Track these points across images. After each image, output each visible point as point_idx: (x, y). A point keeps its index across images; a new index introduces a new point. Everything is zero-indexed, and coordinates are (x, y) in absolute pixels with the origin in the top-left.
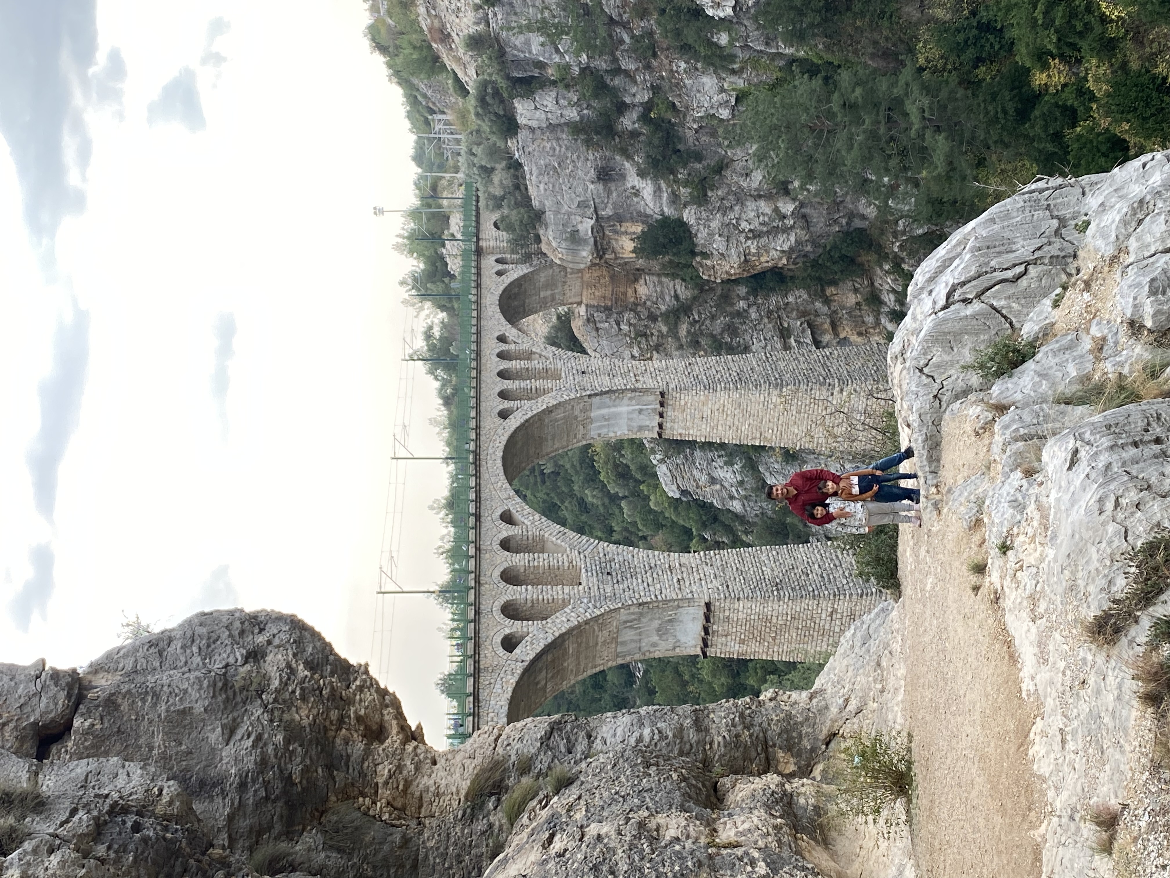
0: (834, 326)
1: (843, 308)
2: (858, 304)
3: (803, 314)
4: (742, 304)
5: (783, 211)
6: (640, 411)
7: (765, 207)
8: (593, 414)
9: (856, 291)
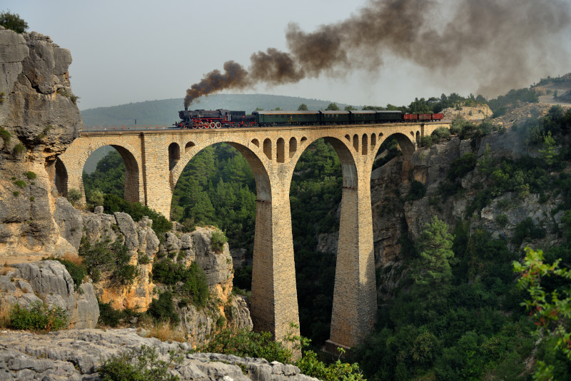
0: (389, 246)
1: (395, 249)
2: (396, 254)
3: (393, 235)
4: (397, 216)
6: (351, 181)
8: (349, 166)
9: (399, 254)
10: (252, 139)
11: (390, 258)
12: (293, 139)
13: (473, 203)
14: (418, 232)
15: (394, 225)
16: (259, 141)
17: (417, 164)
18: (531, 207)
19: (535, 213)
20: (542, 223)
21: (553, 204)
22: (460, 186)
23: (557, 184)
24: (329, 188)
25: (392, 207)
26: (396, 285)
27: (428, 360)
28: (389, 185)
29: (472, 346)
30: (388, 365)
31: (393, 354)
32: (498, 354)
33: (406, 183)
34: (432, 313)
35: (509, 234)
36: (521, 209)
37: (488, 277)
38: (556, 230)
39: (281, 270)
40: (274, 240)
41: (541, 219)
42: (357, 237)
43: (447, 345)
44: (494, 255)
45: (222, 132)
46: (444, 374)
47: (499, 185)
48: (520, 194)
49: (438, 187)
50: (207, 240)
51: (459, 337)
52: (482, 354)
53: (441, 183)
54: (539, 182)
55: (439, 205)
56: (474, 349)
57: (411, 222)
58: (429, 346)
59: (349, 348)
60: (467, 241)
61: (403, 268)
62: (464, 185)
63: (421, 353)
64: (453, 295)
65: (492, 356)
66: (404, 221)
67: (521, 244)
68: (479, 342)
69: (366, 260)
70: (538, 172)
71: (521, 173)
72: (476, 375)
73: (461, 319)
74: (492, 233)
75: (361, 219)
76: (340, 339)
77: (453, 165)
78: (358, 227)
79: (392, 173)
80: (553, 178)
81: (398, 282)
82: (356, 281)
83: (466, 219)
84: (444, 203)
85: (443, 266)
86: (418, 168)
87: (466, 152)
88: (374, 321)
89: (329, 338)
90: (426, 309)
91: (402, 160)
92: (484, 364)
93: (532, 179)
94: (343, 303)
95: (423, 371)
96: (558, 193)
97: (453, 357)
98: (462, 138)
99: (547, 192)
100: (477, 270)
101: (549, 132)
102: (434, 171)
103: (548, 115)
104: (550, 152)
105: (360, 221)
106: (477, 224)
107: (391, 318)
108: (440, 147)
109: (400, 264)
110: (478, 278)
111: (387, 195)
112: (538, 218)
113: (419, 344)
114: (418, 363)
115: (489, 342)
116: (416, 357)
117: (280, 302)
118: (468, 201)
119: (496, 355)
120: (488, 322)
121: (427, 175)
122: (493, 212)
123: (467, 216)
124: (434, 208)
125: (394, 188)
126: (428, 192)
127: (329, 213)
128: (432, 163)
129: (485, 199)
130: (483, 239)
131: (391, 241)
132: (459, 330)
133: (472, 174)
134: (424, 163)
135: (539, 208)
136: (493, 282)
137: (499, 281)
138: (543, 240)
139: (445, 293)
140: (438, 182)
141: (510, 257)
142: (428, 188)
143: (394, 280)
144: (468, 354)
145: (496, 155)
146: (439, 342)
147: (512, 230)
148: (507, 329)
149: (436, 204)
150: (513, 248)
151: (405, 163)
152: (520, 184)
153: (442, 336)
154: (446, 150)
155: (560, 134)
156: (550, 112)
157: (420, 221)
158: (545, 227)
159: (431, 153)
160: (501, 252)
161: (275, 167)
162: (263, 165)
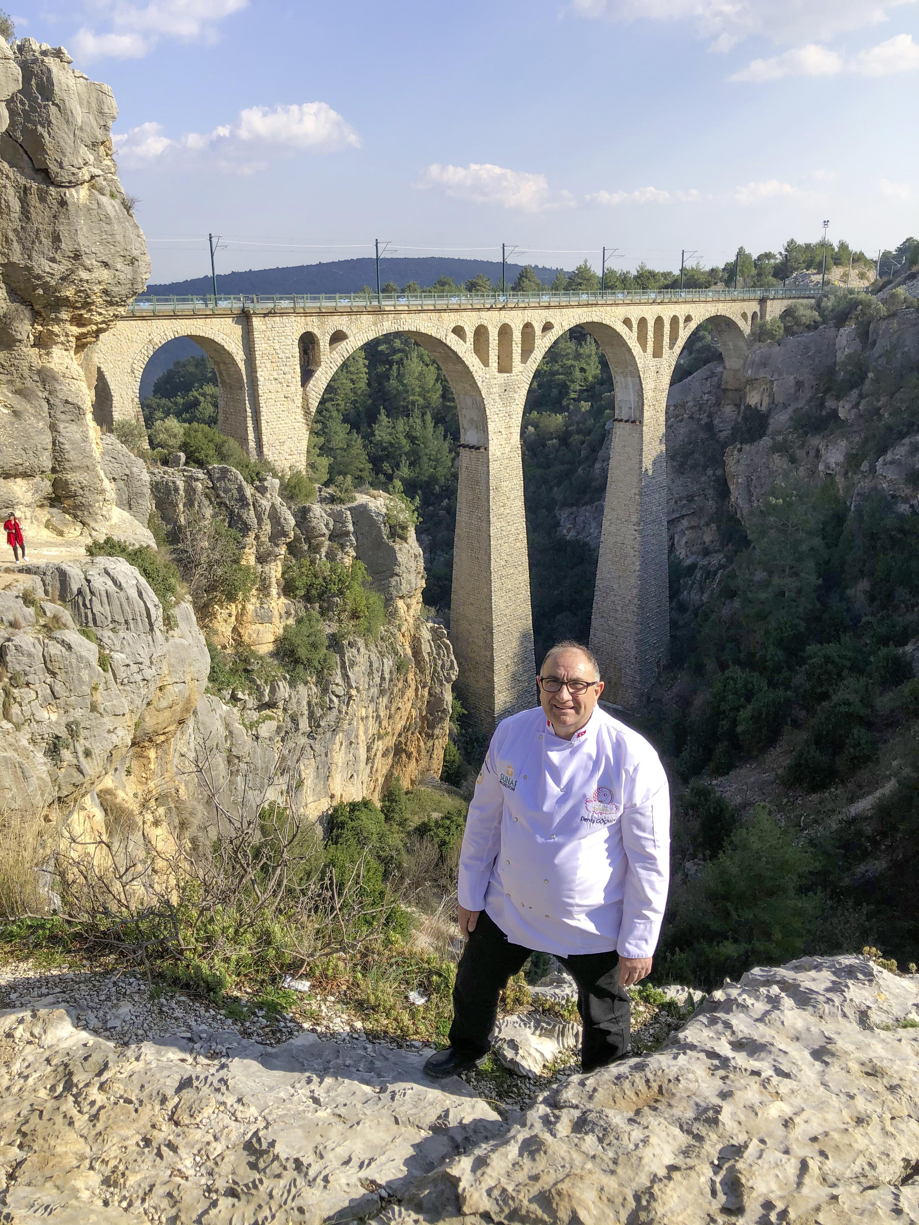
0: (692, 528)
1: (703, 533)
2: (705, 542)
3: (701, 508)
4: (710, 472)
6: (630, 408)
8: (628, 378)
9: (712, 542)
10: (453, 325)
11: (694, 549)
12: (528, 326)
13: (860, 448)
14: (750, 502)
15: (704, 489)
16: (466, 329)
17: (752, 375)
22: (836, 415)
26: (705, 598)
28: (696, 415)
33: (728, 411)
39: (504, 573)
40: (493, 519)
45: (397, 313)
49: (793, 420)
53: (796, 410)
55: (790, 452)
57: (737, 483)
60: (846, 517)
62: (841, 413)
66: (722, 483)
77: (822, 376)
79: (702, 393)
81: (708, 592)
83: (845, 477)
84: (801, 447)
86: (753, 383)
87: (849, 350)
88: (663, 661)
91: (721, 369)
98: (840, 324)
100: (862, 570)
102: (784, 388)
106: (868, 486)
108: (798, 342)
109: (716, 559)
117: (502, 629)
118: (851, 443)
121: (770, 395)
122: (899, 464)
123: (847, 472)
126: (770, 428)
128: (781, 372)
129: (885, 439)
131: (697, 519)
133: (860, 392)
140: (792, 409)
142: (772, 420)
143: (702, 589)
149: (786, 450)
151: (727, 374)
157: (755, 482)
161: (495, 381)
162: (473, 377)
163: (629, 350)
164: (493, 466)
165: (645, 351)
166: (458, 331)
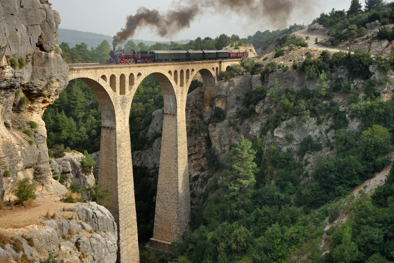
0: (196, 159)
1: (201, 162)
2: (201, 166)
3: (199, 151)
4: (203, 135)
5: (226, 147)
6: (171, 108)
7: (227, 142)
8: (170, 96)
9: (205, 165)
10: (101, 75)
11: (197, 169)
12: (132, 75)
13: (266, 125)
14: (221, 148)
15: (200, 142)
16: (107, 76)
17: (218, 93)
18: (310, 127)
19: (314, 131)
20: (318, 139)
21: (327, 125)
22: (254, 111)
23: (329, 110)
24: (138, 112)
25: (198, 128)
26: (204, 191)
27: (243, 249)
28: (194, 110)
29: (278, 236)
30: (210, 254)
31: (215, 246)
32: (298, 239)
33: (208, 108)
34: (242, 212)
35: (295, 148)
36: (303, 129)
37: (282, 182)
38: (329, 144)
39: (123, 185)
40: (118, 160)
41: (318, 136)
42: (177, 154)
43: (257, 235)
44: (284, 164)
45: (79, 70)
46: (260, 258)
47: (286, 111)
48: (303, 118)
49: (236, 113)
50: (78, 164)
51: (265, 229)
52: (285, 241)
53: (238, 109)
54: (317, 108)
55: (237, 126)
56: (280, 237)
57: (215, 140)
58: (244, 238)
59: (170, 243)
60: (263, 154)
61: (209, 177)
62: (257, 110)
63: (237, 243)
64: (254, 197)
65: (294, 241)
66: (208, 140)
67: (304, 155)
68: (283, 232)
69: (183, 172)
70: (315, 101)
71: (303, 101)
72: (283, 257)
73: (266, 215)
74: (282, 148)
75: (179, 139)
76: (162, 237)
77: (247, 95)
78: (177, 146)
79: (196, 101)
80: (325, 105)
81: (205, 188)
82: (176, 189)
83: (261, 137)
84: (241, 124)
85: (248, 174)
86: (219, 97)
87: (257, 85)
88: (189, 220)
89: (152, 237)
90: (236, 209)
91: (203, 90)
92: (288, 248)
93: (311, 107)
94: (164, 208)
95: (240, 257)
96: (330, 116)
97: (265, 245)
98: (253, 73)
99: (321, 116)
100: (272, 176)
101: (323, 71)
102: (232, 99)
103: (320, 57)
104: (324, 86)
105: (179, 140)
106: (270, 141)
107: (205, 217)
108: (237, 80)
109: (206, 173)
110: (273, 182)
111: (193, 119)
112: (316, 136)
113: (236, 236)
114: (236, 252)
115: (290, 231)
116: (234, 246)
118: (262, 123)
119: (297, 241)
120: (288, 216)
121: (226, 102)
122: (283, 132)
123: (261, 135)
124: (233, 129)
125: (198, 112)
126: (228, 116)
127: (141, 133)
128: (230, 93)
129: (276, 122)
130: (276, 153)
131: (197, 155)
132: (264, 224)
133: (264, 102)
134: (224, 93)
135: (316, 128)
136: (286, 185)
137: (290, 184)
138: (319, 152)
139: (250, 196)
140: (235, 108)
141: (297, 165)
142: (228, 113)
143: (202, 187)
144: (276, 241)
145: (281, 87)
146: (251, 234)
147: (297, 145)
148: (302, 220)
149: (235, 126)
150: (298, 158)
151: (206, 93)
152: (302, 110)
153: (251, 229)
154: (241, 83)
155: (329, 72)
156: (321, 55)
157: (222, 139)
158: (321, 142)
159: (230, 86)
160: (290, 162)
161: (119, 99)
162: (109, 97)
163: (171, 84)
164: (118, 136)
165: (177, 84)
166: (104, 77)
